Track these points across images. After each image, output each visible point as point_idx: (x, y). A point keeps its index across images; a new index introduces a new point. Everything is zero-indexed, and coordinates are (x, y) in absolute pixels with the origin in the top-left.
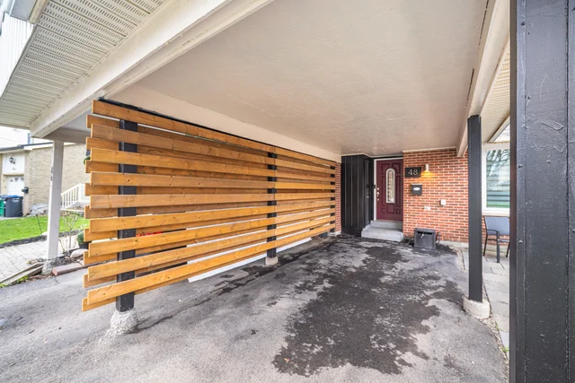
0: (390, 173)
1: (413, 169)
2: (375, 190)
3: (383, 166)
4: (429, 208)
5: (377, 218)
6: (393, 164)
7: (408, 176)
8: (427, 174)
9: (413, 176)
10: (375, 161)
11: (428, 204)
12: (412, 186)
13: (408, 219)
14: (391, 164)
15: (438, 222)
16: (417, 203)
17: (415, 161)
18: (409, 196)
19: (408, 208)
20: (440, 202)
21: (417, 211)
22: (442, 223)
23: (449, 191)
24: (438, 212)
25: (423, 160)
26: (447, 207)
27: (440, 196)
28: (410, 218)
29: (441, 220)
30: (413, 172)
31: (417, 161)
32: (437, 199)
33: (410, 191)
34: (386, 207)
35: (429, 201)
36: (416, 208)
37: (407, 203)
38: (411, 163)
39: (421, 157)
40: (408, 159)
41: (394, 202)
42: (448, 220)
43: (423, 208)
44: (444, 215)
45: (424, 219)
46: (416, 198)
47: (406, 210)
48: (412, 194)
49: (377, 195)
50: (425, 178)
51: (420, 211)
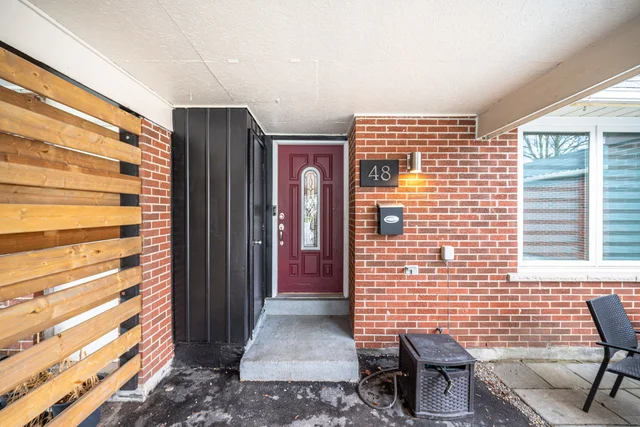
0: (311, 178)
1: (381, 163)
2: (275, 219)
3: (296, 158)
4: (415, 270)
5: (280, 290)
6: (316, 157)
7: (368, 183)
8: (412, 181)
9: (382, 185)
10: (275, 144)
11: (413, 257)
12: (378, 209)
13: (365, 301)
14: (312, 156)
15: (436, 305)
16: (388, 257)
17: (383, 143)
18: (368, 237)
19: (367, 270)
20: (441, 251)
21: (389, 277)
22: (444, 305)
23: (458, 224)
24: (435, 278)
25: (403, 143)
26: (454, 264)
27: (440, 237)
28: (372, 298)
29: (441, 298)
30: (380, 173)
31: (389, 143)
32: (435, 244)
33: (373, 224)
34: (299, 261)
35: (416, 251)
36: (387, 271)
37: (363, 257)
38: (373, 149)
39: (400, 129)
40: (367, 136)
41: (318, 248)
42: (455, 298)
43: (403, 270)
44: (448, 285)
45: (404, 298)
46: (386, 244)
47: (362, 277)
48: (379, 232)
49: (279, 231)
50: (407, 190)
51: (394, 277)
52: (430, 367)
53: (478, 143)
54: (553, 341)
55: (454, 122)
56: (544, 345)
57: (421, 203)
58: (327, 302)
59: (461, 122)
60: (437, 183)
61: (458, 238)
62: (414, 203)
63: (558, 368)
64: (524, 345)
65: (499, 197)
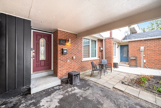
1: (63, 40)
2: (32, 52)
3: (38, 36)
4: (69, 61)
5: (33, 72)
7: (61, 44)
8: (68, 44)
9: (63, 44)
10: (32, 31)
11: (68, 59)
12: (63, 49)
13: (60, 69)
14: (43, 36)
15: (72, 67)
16: (64, 59)
17: (63, 36)
18: (60, 55)
19: (60, 62)
20: (73, 57)
21: (64, 63)
22: (73, 67)
23: (75, 52)
24: (72, 62)
25: (67, 37)
26: (75, 59)
27: (72, 55)
28: (61, 68)
29: (73, 66)
30: (63, 42)
31: (64, 36)
32: (72, 56)
33: (61, 52)
34: (39, 63)
35: (69, 57)
36: (64, 62)
37: (59, 59)
38: (61, 37)
39: (66, 34)
40: (60, 34)
41: (45, 59)
42: (75, 65)
43: (67, 61)
44: (74, 63)
45: (67, 67)
46: (63, 56)
47: (59, 63)
48: (63, 54)
49: (33, 55)
50: (67, 46)
51: (65, 63)
52: (74, 75)
53: (78, 39)
54: (86, 70)
55: (75, 34)
56: (85, 71)
57: (70, 48)
58: (48, 72)
59: (76, 35)
60: (72, 45)
61: (75, 55)
62: (69, 48)
63: (87, 73)
64: (83, 71)
65: (80, 48)
